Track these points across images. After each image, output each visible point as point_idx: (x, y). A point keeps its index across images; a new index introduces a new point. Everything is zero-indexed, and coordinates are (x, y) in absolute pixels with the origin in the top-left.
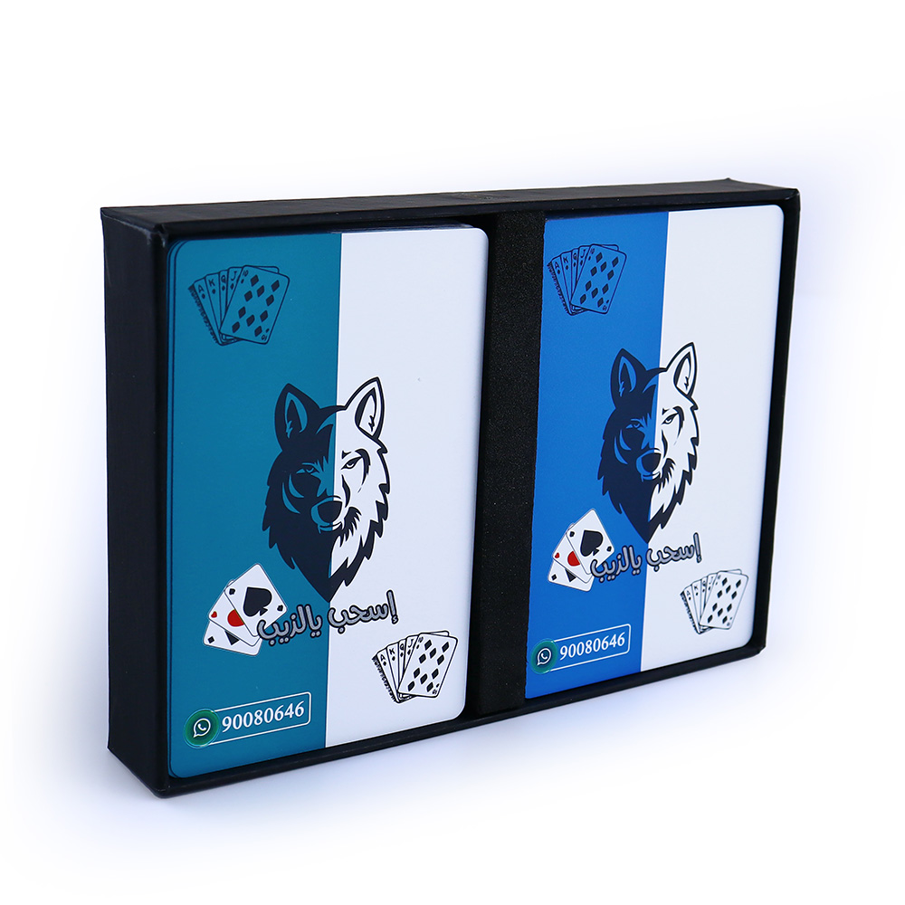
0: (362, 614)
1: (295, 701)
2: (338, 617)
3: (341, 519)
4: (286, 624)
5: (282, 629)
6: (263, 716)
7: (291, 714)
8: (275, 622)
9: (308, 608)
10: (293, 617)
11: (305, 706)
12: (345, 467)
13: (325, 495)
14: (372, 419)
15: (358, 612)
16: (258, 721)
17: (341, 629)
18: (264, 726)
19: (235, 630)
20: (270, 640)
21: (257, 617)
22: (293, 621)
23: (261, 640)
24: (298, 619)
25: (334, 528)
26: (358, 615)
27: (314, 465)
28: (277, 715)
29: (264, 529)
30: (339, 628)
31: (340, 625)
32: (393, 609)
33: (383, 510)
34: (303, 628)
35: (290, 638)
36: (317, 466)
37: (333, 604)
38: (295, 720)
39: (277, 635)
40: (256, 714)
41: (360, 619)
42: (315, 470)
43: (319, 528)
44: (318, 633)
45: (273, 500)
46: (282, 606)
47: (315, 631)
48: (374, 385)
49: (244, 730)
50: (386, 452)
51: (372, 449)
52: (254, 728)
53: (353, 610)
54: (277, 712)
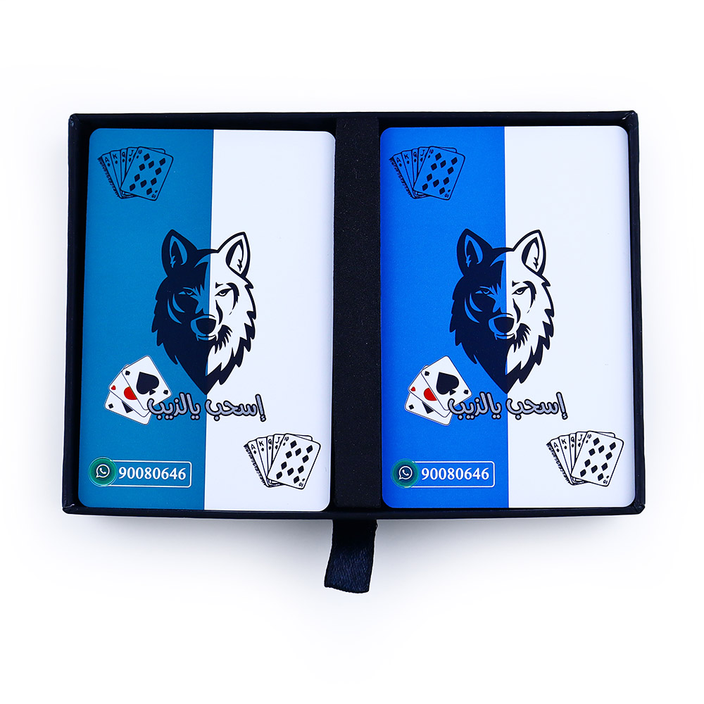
0: (234, 409)
1: (179, 467)
2: (214, 408)
3: (215, 332)
4: (171, 405)
5: (168, 408)
6: (151, 473)
7: (175, 476)
8: (162, 402)
9: (188, 396)
10: (177, 401)
11: (187, 472)
12: (218, 294)
13: (201, 313)
14: (240, 262)
15: (231, 407)
16: (148, 476)
17: (217, 417)
18: (152, 481)
19: (130, 403)
20: (158, 415)
21: (147, 396)
22: (176, 403)
23: (150, 413)
24: (180, 403)
25: (210, 339)
26: (231, 409)
27: (193, 290)
28: (163, 474)
29: (153, 331)
30: (215, 416)
31: (215, 414)
32: (261, 409)
33: (251, 331)
34: (185, 411)
35: (174, 417)
36: (196, 291)
37: (209, 396)
38: (178, 481)
39: (163, 412)
40: (146, 470)
41: (233, 413)
42: (194, 294)
43: (198, 337)
44: (197, 417)
45: (160, 311)
46: (167, 391)
47: (195, 415)
48: (242, 237)
49: (135, 481)
50: (252, 288)
51: (240, 284)
52: (144, 481)
53: (226, 404)
54: (163, 472)
